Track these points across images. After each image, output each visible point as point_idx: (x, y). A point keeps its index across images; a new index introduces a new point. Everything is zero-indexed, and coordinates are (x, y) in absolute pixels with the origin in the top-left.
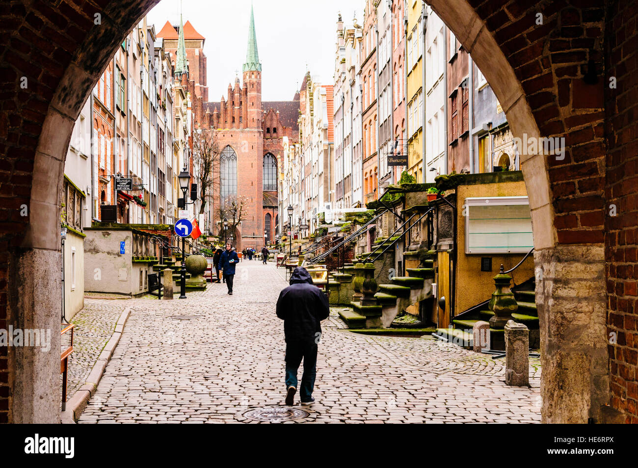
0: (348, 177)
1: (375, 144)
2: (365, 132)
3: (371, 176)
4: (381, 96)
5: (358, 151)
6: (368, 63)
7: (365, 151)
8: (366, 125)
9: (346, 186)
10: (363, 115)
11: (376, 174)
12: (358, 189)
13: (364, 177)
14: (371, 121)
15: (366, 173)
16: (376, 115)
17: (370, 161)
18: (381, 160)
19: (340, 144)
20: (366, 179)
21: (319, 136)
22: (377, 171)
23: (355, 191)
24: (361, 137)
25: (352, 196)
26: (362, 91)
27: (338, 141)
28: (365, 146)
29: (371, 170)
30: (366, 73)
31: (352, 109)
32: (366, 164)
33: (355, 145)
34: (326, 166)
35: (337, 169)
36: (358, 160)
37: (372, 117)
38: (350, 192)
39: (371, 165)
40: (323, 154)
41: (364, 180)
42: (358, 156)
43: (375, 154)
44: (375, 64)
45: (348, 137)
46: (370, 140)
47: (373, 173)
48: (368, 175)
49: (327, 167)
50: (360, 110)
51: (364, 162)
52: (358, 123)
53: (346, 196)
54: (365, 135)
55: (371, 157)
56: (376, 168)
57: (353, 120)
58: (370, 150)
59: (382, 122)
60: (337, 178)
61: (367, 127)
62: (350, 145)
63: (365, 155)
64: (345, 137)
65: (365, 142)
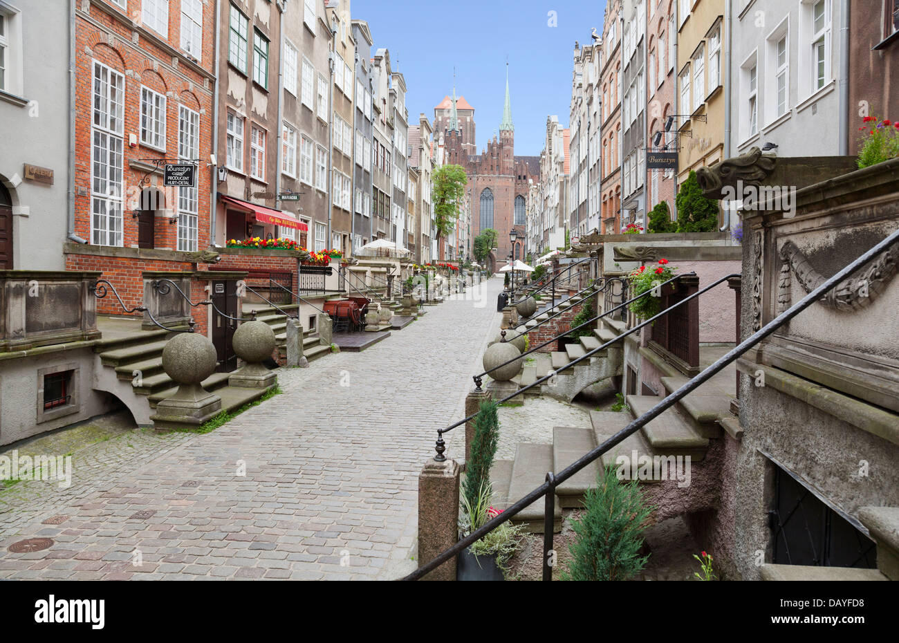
0: (583, 203)
1: (617, 159)
2: (604, 149)
3: (611, 199)
4: (626, 97)
5: (595, 173)
6: (610, 67)
7: (604, 170)
8: (605, 140)
9: (581, 212)
10: (602, 129)
11: (618, 195)
12: (594, 215)
13: (603, 201)
14: (612, 133)
15: (605, 196)
16: (619, 124)
17: (611, 181)
18: (625, 176)
19: (575, 171)
20: (605, 203)
21: (556, 170)
22: (620, 190)
23: (591, 218)
24: (599, 155)
25: (587, 223)
26: (600, 103)
27: (573, 169)
28: (604, 165)
29: (611, 191)
30: (607, 80)
31: (589, 129)
32: (606, 185)
33: (591, 166)
34: (561, 197)
35: (572, 197)
36: (595, 184)
37: (614, 129)
38: (585, 220)
39: (611, 186)
40: (559, 186)
41: (602, 204)
42: (594, 178)
43: (618, 170)
44: (619, 64)
45: (584, 161)
46: (610, 156)
47: (614, 194)
48: (608, 198)
49: (563, 199)
50: (598, 125)
51: (602, 183)
52: (596, 140)
53: (581, 224)
54: (604, 153)
55: (611, 176)
56: (618, 187)
57: (590, 140)
58: (610, 168)
59: (628, 126)
60: (572, 206)
61: (607, 142)
62: (586, 170)
63: (604, 175)
64: (581, 162)
65: (604, 161)
